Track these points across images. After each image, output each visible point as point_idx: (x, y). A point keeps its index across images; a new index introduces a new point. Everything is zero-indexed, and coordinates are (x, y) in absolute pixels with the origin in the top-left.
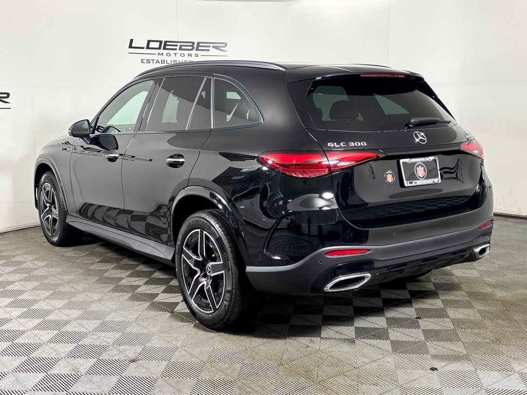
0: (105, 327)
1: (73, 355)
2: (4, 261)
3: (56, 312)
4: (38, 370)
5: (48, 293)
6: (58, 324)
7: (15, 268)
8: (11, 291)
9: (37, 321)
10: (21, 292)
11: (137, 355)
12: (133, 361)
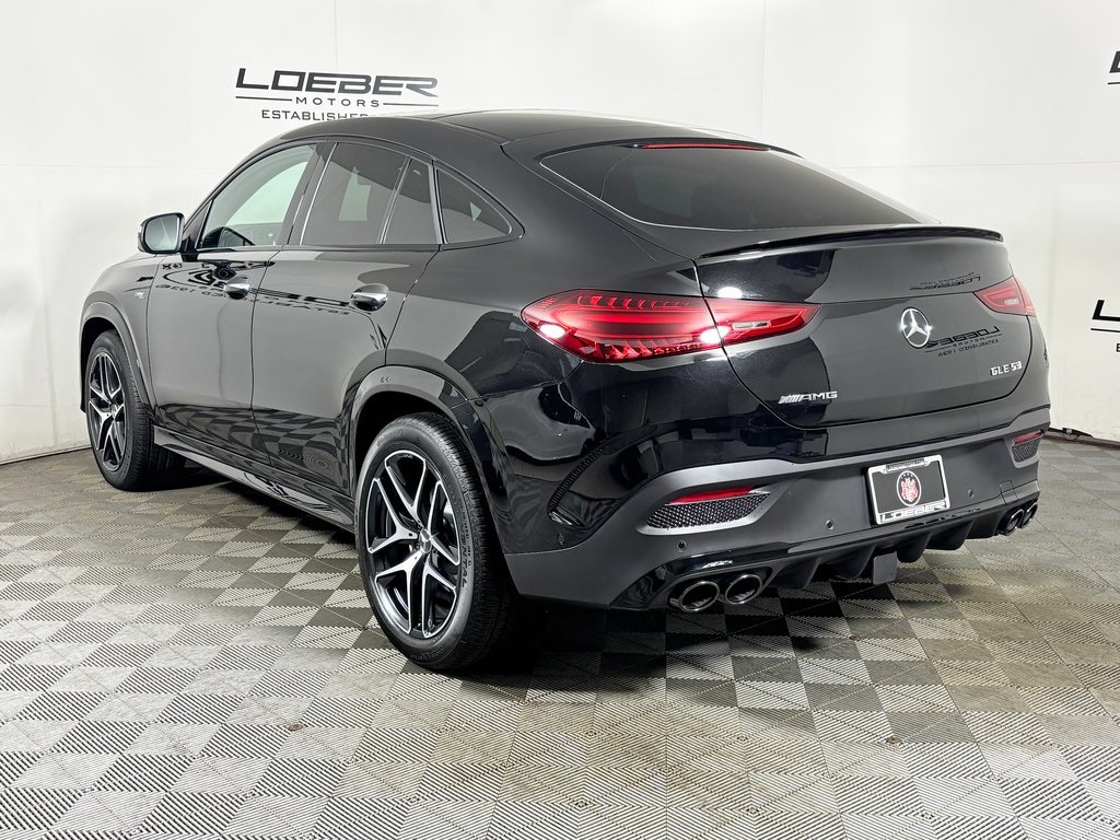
0: (230, 659)
1: (170, 717)
2: (10, 524)
3: (127, 627)
4: (102, 748)
5: (106, 590)
6: (133, 654)
7: (34, 538)
8: (29, 586)
9: (91, 648)
10: (51, 588)
11: (300, 716)
12: (295, 728)
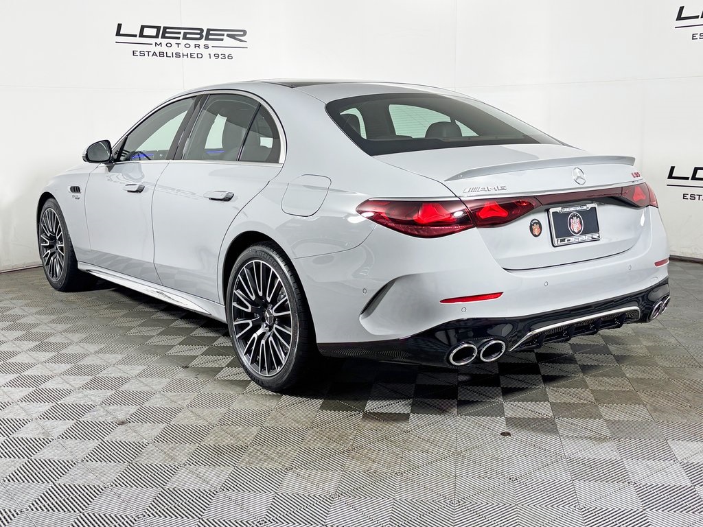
0: (96, 384)
6: (37, 380)
11: (128, 416)
12: (122, 423)
